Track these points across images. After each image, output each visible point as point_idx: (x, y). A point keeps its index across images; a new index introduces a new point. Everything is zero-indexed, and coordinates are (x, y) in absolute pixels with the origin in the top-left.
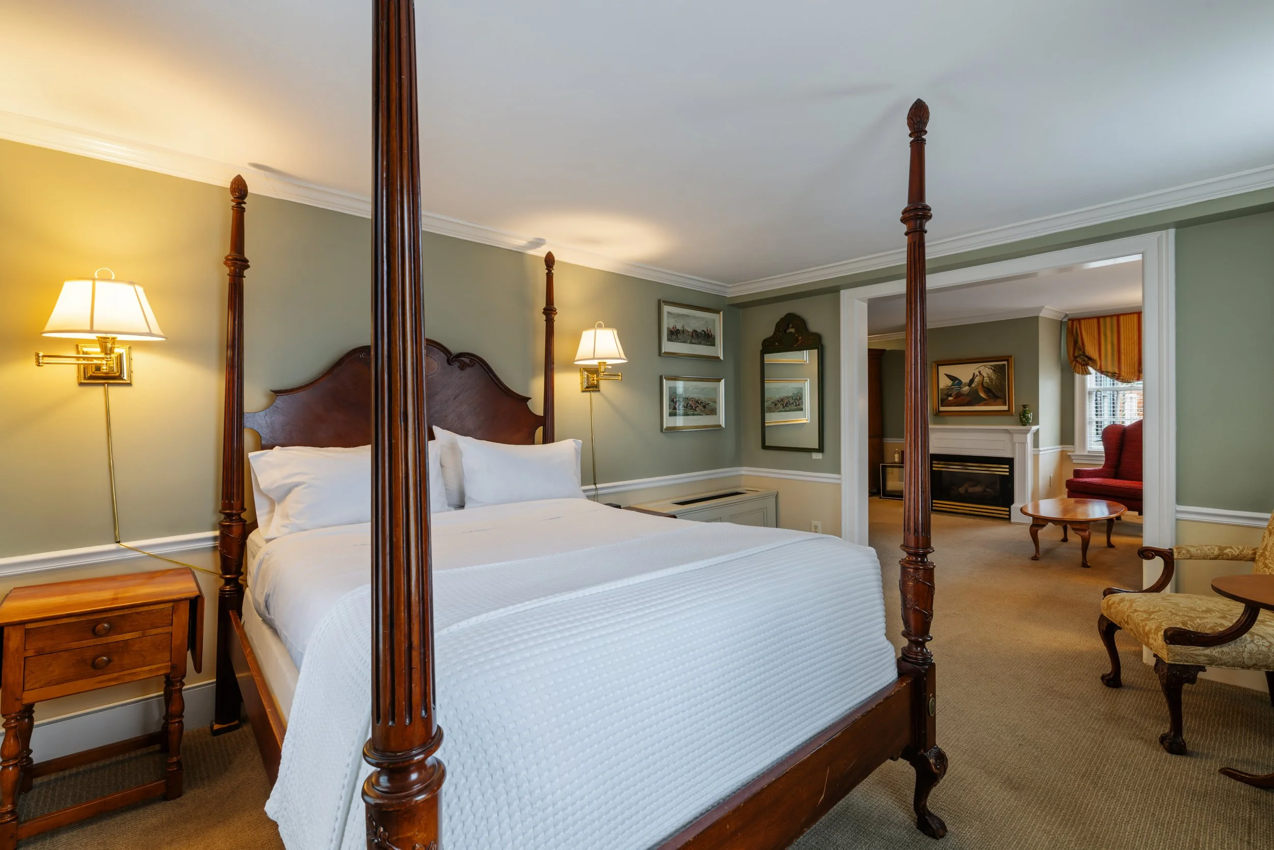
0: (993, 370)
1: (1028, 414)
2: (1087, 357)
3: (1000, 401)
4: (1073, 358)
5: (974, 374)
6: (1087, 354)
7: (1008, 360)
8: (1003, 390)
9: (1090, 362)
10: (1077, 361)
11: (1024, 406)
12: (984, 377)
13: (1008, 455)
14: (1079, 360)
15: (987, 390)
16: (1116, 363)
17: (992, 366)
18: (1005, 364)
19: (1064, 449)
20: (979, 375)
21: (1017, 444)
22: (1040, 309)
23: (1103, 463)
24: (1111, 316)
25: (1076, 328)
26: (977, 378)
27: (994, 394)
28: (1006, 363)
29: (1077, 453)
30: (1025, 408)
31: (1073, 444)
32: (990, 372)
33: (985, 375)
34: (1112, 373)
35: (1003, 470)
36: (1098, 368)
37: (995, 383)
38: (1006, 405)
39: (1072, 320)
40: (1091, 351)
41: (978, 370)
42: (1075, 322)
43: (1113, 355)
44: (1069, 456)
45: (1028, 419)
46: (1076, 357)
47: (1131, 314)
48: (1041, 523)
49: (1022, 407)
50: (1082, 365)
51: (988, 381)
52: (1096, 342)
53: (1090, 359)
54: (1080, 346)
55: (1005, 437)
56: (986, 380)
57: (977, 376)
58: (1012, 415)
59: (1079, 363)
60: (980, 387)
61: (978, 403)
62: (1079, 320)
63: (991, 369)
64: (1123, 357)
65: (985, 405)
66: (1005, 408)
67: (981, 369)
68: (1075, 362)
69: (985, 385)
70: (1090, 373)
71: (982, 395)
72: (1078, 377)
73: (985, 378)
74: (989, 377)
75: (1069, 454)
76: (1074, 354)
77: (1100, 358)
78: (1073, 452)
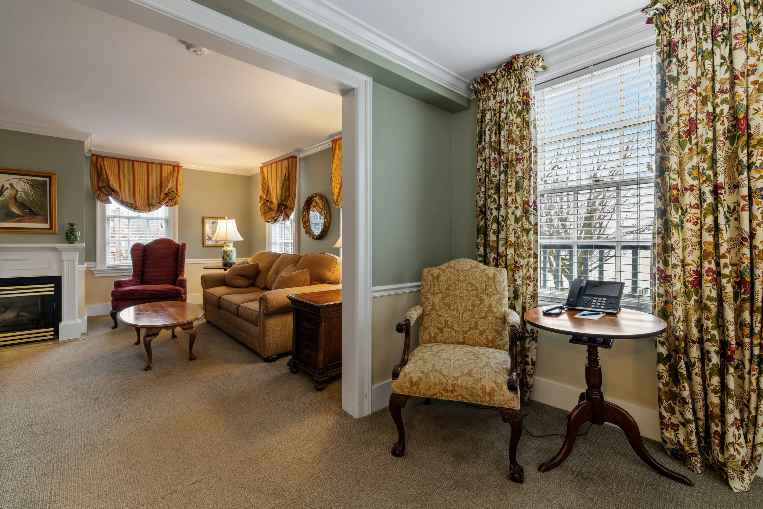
0: (30, 185)
1: (76, 232)
2: (111, 188)
3: (38, 218)
4: (97, 188)
5: (3, 186)
6: (111, 186)
7: (50, 178)
8: (43, 207)
9: (113, 193)
10: (101, 191)
11: (72, 225)
12: (17, 191)
13: (53, 272)
14: (103, 190)
15: (21, 205)
16: (132, 197)
17: (29, 180)
18: (46, 181)
19: (89, 266)
20: (10, 187)
21: (65, 262)
22: (87, 135)
23: (132, 274)
24: (128, 160)
25: (101, 164)
26: (8, 191)
27: (31, 210)
28: (47, 179)
29: (99, 268)
30: (73, 226)
31: (95, 261)
32: (27, 187)
33: (19, 189)
34: (131, 204)
35: (48, 290)
36: (120, 199)
37: (33, 199)
38: (47, 223)
39: (97, 156)
40: (114, 184)
41: (10, 182)
42: (99, 158)
43: (129, 190)
44: (92, 271)
45: (75, 237)
46: (100, 188)
47: (142, 162)
48: (154, 331)
49: (69, 225)
50: (105, 195)
51: (23, 196)
52: (117, 178)
53: (113, 190)
54: (104, 179)
55: (51, 255)
56: (21, 194)
57: (7, 188)
58: (55, 233)
59: (103, 193)
60: (12, 201)
61: (10, 219)
62: (103, 157)
63: (28, 183)
64: (137, 193)
65: (19, 221)
66: (47, 226)
67: (14, 182)
68: (99, 192)
69: (19, 200)
70: (109, 202)
71: (15, 210)
72: (99, 203)
73: (19, 193)
74: (24, 192)
75: (91, 269)
76: (98, 184)
77: (121, 192)
78: (95, 267)
